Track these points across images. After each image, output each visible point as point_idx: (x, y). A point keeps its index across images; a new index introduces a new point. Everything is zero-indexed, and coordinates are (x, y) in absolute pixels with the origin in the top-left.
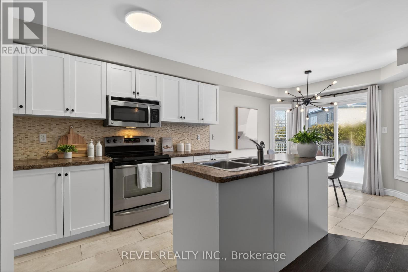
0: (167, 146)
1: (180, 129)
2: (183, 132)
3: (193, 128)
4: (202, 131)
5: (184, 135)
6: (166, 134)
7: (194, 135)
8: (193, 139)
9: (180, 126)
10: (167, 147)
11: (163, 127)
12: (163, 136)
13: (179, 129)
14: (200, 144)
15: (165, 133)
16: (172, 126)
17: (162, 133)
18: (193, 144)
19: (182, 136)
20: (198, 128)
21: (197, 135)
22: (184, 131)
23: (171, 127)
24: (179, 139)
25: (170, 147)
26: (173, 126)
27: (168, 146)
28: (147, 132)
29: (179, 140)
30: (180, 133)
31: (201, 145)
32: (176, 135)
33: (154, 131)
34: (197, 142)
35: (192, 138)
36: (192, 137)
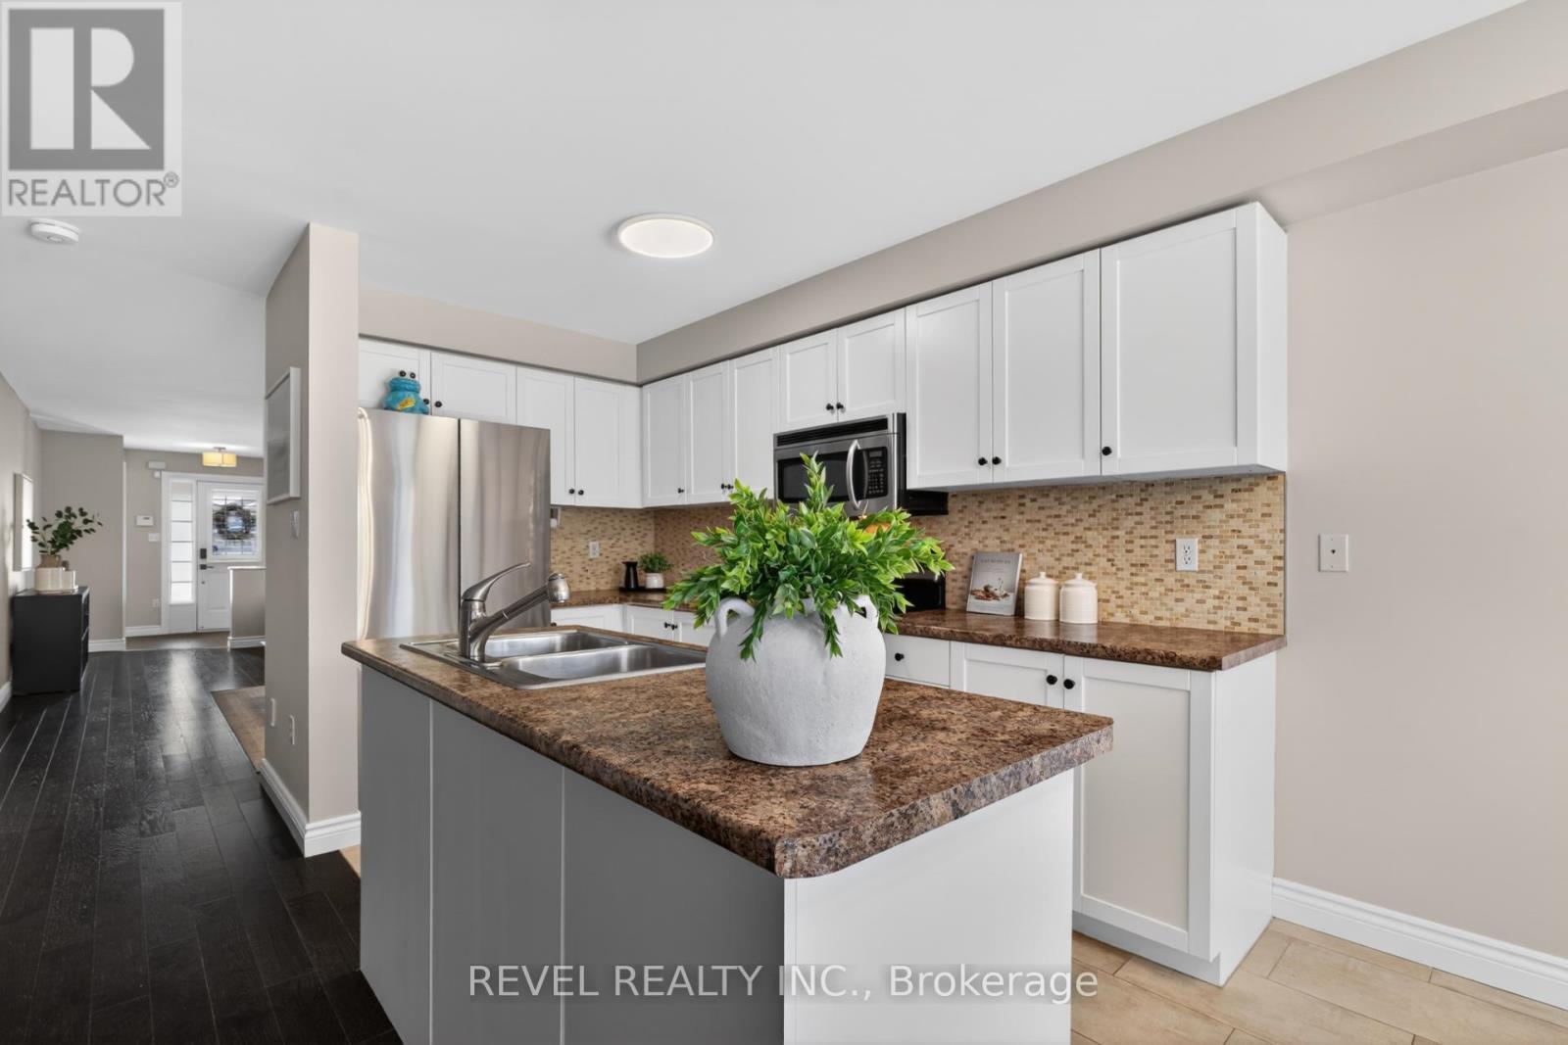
0: (986, 589)
1: (1068, 512)
2: (1082, 526)
3: (1147, 505)
4: (1216, 516)
5: (1090, 542)
6: (1000, 538)
7: (1153, 542)
8: (1142, 565)
9: (1065, 499)
10: (988, 594)
11: (988, 510)
12: (986, 546)
13: (1063, 512)
14: (1198, 596)
15: (995, 534)
16: (1027, 501)
17: (983, 534)
18: (1143, 589)
19: (1074, 546)
20: (1188, 498)
21: (1174, 541)
22: (1092, 519)
23: (1023, 505)
24: (1058, 559)
25: (998, 593)
26: (1033, 500)
27: (992, 589)
28: (931, 531)
29: (1060, 568)
30: (1067, 534)
31: (1201, 602)
32: (1043, 542)
33: (954, 527)
34: (1170, 580)
35: (1139, 555)
36: (1138, 551)
